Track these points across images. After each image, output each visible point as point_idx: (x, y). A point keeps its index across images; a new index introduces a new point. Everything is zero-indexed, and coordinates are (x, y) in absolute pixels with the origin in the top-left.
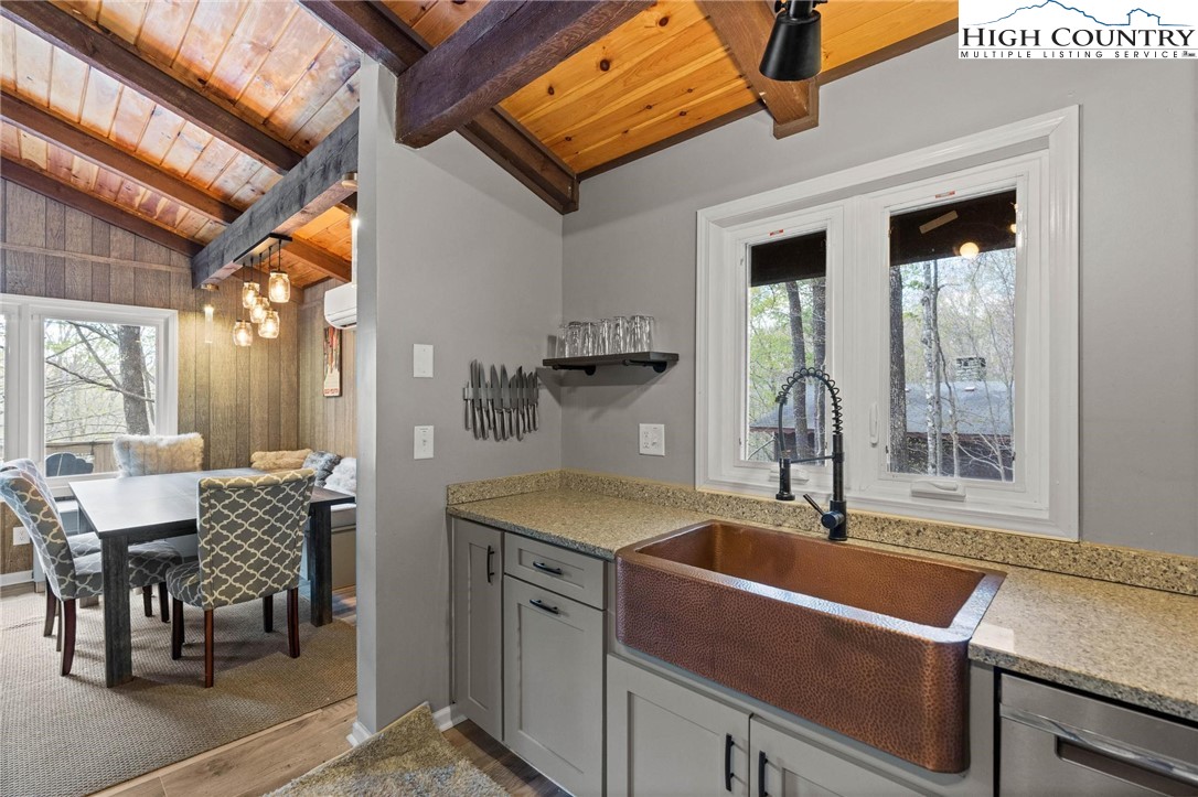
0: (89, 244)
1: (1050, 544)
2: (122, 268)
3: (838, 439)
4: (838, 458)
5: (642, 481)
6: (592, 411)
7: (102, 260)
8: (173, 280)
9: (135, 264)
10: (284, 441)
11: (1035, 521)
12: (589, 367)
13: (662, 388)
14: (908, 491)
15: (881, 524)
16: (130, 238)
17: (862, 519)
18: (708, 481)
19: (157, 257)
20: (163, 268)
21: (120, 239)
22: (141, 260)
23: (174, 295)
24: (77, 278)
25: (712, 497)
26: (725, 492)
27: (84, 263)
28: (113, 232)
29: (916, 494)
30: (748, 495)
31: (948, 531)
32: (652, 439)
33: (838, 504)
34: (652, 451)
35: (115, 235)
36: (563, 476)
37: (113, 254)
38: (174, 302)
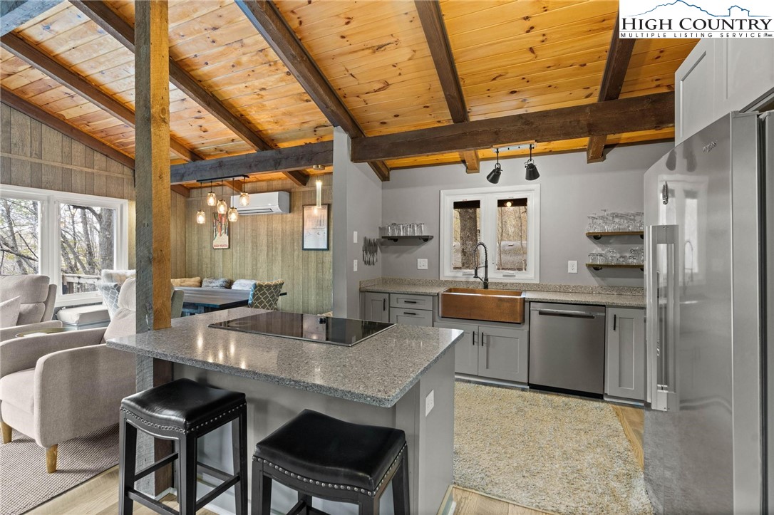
0: (84, 161)
1: (534, 284)
2: (100, 175)
3: (486, 262)
4: (486, 267)
5: (419, 278)
6: (396, 255)
7: (90, 170)
8: (125, 183)
9: (107, 173)
10: (179, 273)
11: (532, 279)
12: (395, 239)
13: (426, 247)
14: (502, 275)
15: (496, 284)
16: (104, 158)
17: (492, 283)
18: (444, 276)
19: (117, 169)
20: (120, 176)
21: (99, 158)
22: (109, 171)
23: (126, 191)
24: (78, 181)
25: (446, 281)
26: (450, 279)
27: (81, 172)
28: (95, 155)
29: (504, 276)
30: (458, 279)
31: (513, 284)
32: (423, 264)
33: (486, 279)
34: (423, 268)
35: (96, 156)
36: (383, 279)
37: (95, 167)
38: (126, 195)
